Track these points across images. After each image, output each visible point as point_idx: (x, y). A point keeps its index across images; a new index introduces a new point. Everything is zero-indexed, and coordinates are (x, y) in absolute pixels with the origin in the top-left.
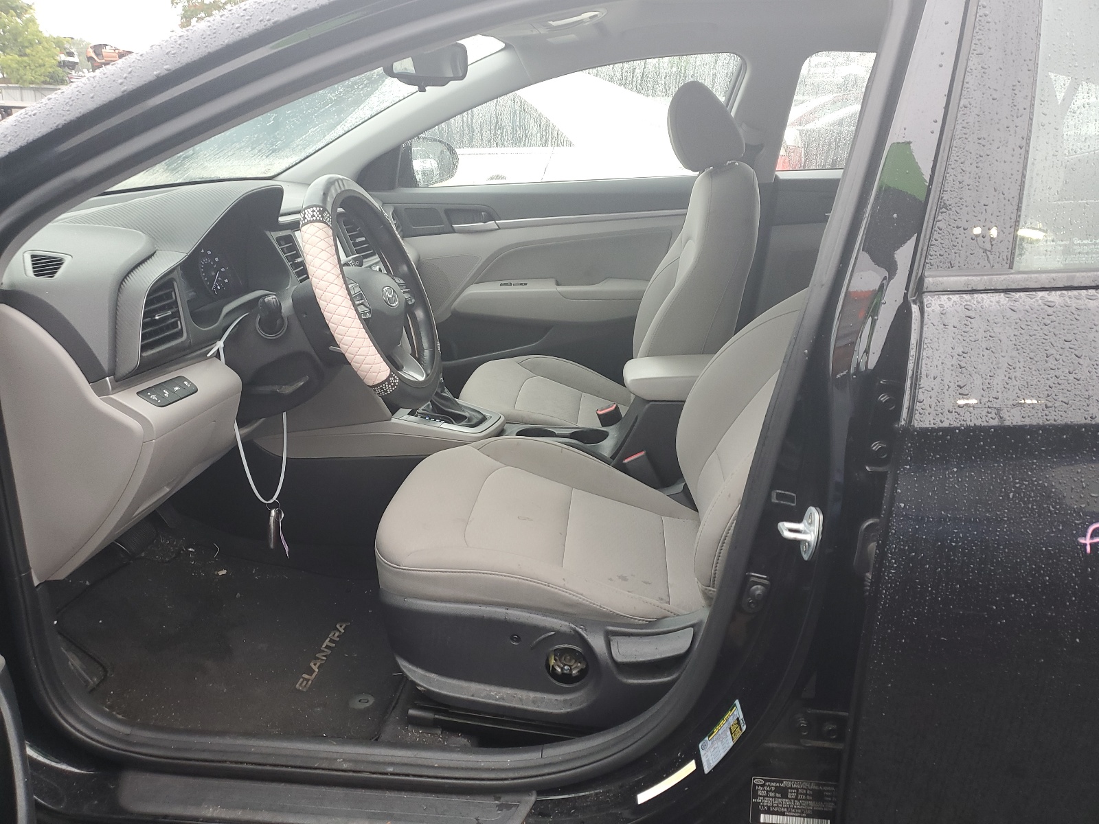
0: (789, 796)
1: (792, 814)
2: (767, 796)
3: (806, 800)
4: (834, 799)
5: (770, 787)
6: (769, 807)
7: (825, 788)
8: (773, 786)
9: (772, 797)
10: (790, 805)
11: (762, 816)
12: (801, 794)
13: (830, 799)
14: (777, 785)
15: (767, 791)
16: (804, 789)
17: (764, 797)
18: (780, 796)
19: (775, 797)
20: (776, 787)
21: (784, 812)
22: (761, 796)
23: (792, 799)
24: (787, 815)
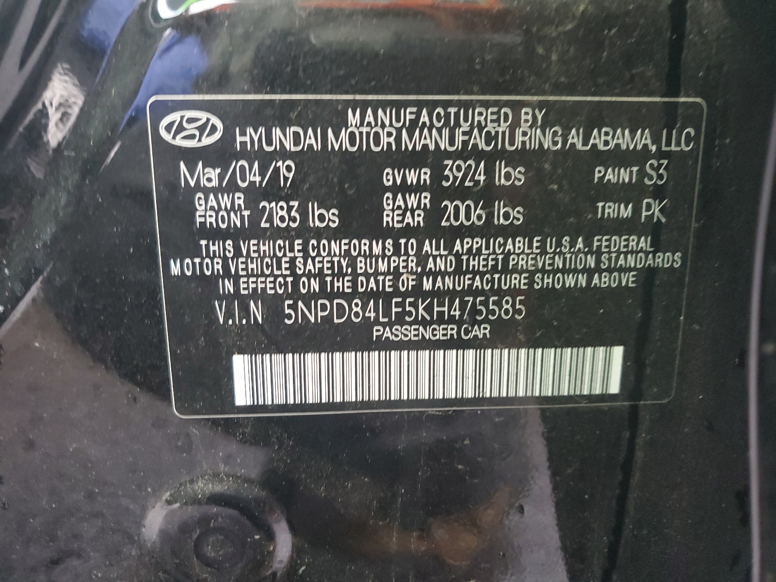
0: (390, 218)
1: (411, 333)
2: (252, 231)
3: (488, 230)
4: (653, 209)
5: (265, 159)
6: (273, 305)
7: (600, 139)
8: (283, 154)
9: (287, 234)
10: (396, 274)
11: (240, 363)
12: (460, 192)
13: (626, 212)
14: (311, 140)
15: (254, 195)
16: (478, 155)
17: (236, 235)
18: (333, 218)
19: (305, 232)
20: (303, 158)
21: (368, 324)
22: (215, 234)
23: (408, 232)
24: (386, 346)
